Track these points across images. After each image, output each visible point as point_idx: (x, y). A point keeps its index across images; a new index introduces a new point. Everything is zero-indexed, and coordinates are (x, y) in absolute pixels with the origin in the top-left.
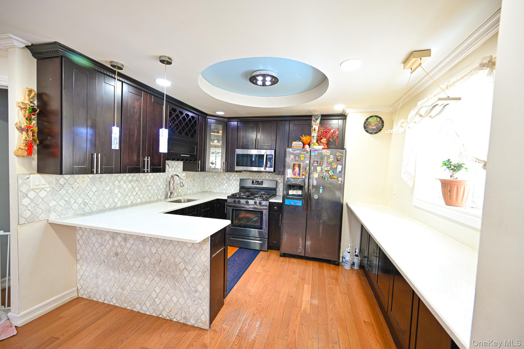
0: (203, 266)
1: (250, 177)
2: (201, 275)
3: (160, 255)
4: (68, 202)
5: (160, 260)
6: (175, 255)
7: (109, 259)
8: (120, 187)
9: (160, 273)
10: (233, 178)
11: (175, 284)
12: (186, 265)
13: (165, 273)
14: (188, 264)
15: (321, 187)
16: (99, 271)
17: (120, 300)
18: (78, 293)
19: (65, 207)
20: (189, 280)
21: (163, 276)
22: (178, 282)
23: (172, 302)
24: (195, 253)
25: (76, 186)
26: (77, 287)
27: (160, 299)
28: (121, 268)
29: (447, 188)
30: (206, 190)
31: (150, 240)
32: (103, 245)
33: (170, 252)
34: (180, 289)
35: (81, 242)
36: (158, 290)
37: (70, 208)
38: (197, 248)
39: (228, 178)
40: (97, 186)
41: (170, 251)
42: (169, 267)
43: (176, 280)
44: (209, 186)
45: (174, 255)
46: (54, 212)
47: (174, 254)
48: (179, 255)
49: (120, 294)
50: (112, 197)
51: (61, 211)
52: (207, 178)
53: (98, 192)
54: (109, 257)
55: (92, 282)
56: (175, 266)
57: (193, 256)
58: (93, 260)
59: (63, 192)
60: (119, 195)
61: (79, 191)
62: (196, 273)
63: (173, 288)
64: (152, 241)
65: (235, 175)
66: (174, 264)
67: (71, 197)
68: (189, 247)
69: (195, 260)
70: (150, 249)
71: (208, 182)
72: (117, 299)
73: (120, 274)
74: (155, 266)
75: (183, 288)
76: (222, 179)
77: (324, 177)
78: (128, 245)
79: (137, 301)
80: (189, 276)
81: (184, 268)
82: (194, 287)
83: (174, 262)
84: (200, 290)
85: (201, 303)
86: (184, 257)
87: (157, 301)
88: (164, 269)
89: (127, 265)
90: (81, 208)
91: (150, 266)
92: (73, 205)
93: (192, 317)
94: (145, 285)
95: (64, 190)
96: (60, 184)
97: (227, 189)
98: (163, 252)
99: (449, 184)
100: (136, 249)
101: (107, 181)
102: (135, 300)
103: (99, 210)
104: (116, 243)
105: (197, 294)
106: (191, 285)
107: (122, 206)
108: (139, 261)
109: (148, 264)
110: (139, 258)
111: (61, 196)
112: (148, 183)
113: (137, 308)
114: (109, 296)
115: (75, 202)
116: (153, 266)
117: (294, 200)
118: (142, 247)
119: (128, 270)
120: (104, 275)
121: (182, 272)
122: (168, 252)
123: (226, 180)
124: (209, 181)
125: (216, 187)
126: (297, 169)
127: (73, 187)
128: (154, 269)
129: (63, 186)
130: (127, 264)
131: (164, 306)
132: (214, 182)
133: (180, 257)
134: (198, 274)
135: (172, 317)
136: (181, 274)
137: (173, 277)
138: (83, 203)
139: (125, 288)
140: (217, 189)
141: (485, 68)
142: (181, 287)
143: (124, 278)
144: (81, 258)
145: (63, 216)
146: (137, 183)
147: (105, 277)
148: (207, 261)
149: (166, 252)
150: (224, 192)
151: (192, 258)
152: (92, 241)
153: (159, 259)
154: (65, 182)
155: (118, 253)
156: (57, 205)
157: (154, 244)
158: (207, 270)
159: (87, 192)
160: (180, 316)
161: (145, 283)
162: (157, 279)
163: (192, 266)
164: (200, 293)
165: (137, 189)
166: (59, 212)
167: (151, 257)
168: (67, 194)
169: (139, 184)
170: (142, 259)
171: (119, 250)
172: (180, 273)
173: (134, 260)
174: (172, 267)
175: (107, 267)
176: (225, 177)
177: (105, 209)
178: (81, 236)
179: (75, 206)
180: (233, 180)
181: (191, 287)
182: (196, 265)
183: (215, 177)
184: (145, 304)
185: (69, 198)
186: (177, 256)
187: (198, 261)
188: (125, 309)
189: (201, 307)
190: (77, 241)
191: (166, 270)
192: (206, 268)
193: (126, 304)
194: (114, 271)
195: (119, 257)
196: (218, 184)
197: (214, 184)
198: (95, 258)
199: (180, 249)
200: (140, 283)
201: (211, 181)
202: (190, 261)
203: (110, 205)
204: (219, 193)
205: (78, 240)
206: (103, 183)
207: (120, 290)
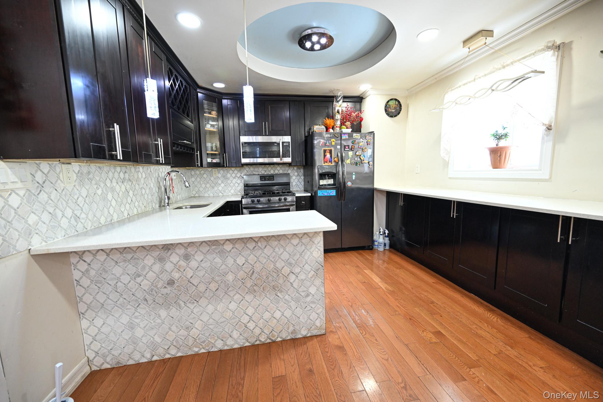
0: (316, 263)
1: (255, 173)
2: (313, 274)
3: (251, 265)
4: (53, 216)
5: (251, 271)
6: (275, 260)
7: (156, 293)
8: (113, 190)
9: (254, 288)
10: (231, 176)
11: (277, 296)
12: (292, 268)
13: (261, 286)
14: (295, 265)
15: (354, 173)
16: (136, 317)
17: (185, 346)
18: (90, 365)
19: (50, 225)
20: (297, 284)
21: (259, 291)
22: (281, 292)
23: (273, 320)
24: (304, 250)
25: (60, 187)
26: (86, 358)
27: (255, 322)
28: (182, 300)
29: (498, 154)
30: (193, 195)
31: (233, 248)
32: (139, 276)
33: (267, 257)
34: (286, 300)
35: (85, 282)
36: (250, 311)
37: (58, 226)
38: (306, 244)
39: (224, 177)
40: (87, 187)
41: (267, 255)
42: (267, 277)
43: (278, 290)
44: (197, 189)
45: (273, 260)
46: (37, 236)
47: (273, 258)
48: (281, 258)
49: (183, 338)
50: (106, 206)
51: (46, 233)
52: (192, 179)
53: (89, 197)
54: (156, 291)
55: (121, 339)
56: (276, 273)
57: (301, 255)
58: (119, 305)
59: (43, 196)
60: (114, 203)
61: (65, 195)
62: (306, 274)
63: (275, 301)
64: (236, 249)
65: (233, 171)
66: (275, 271)
67: (56, 207)
68: (295, 245)
69: (304, 258)
70: (235, 261)
71: (193, 184)
72: (179, 347)
73: (181, 310)
74: (244, 282)
75: (289, 297)
76: (215, 178)
77: (356, 163)
78: (194, 264)
79: (217, 337)
80: (297, 280)
81: (289, 272)
82: (304, 291)
83: (275, 268)
84: (313, 293)
85: (315, 307)
86: (289, 259)
87: (251, 325)
88: (259, 282)
89: (193, 293)
90: (72, 226)
91: (235, 283)
92: (61, 220)
93: (303, 327)
94: (229, 311)
95: (44, 193)
96: (38, 183)
97: (224, 191)
98: (256, 260)
99: (500, 150)
100: (208, 266)
101: (98, 179)
102: (213, 336)
103: (94, 227)
104: (169, 266)
105: (309, 299)
106: (300, 290)
107: (119, 219)
108: (216, 282)
109: (233, 281)
110: (217, 277)
111: (42, 204)
112: (141, 184)
113: (219, 345)
114: (162, 347)
115: (63, 215)
116: (241, 282)
117: (327, 191)
118: (221, 261)
119: (196, 300)
120: (147, 320)
121: (287, 278)
122: (265, 258)
123: (222, 179)
124: (196, 183)
125: (208, 189)
126: (328, 155)
127: (56, 188)
128: (244, 285)
129: (43, 187)
130: (195, 290)
131: (262, 328)
132: (205, 184)
133: (283, 260)
134: (309, 275)
135: (274, 337)
136: (285, 281)
137: (274, 288)
138: (74, 217)
139: (192, 327)
140: (209, 192)
141: (550, 50)
142: (287, 297)
143: (188, 313)
144: (89, 307)
145: (51, 241)
146: (130, 183)
147: (150, 322)
148: (320, 255)
149: (261, 259)
150: (221, 194)
151: (300, 257)
152: (113, 274)
153: (251, 269)
154: (44, 178)
155: (173, 280)
156: (39, 222)
157: (240, 252)
158: (322, 266)
159: (76, 197)
160: (286, 332)
161: (229, 309)
162: (249, 297)
163: (300, 267)
164: (313, 296)
165: (131, 193)
166: (44, 233)
167: (236, 270)
168: (50, 201)
169: (133, 185)
170: (221, 278)
171: (176, 275)
172: (284, 279)
173: (206, 282)
174: (271, 275)
175: (154, 306)
176: (220, 175)
177: (101, 225)
178: (86, 273)
179: (64, 222)
180: (231, 179)
181: (300, 293)
182: (306, 264)
183: (205, 176)
184: (231, 336)
185: (53, 209)
186: (278, 259)
187: (308, 258)
188: (197, 355)
189: (315, 312)
190: (75, 282)
191: (263, 282)
192: (320, 265)
193: (196, 347)
194: (169, 308)
195: (175, 286)
196: (210, 186)
197: (203, 186)
198: (125, 299)
199: (282, 250)
200: (221, 311)
201: (198, 183)
202: (297, 262)
203: (106, 219)
204: (214, 196)
205: (76, 280)
206: (93, 182)
207: (183, 332)
